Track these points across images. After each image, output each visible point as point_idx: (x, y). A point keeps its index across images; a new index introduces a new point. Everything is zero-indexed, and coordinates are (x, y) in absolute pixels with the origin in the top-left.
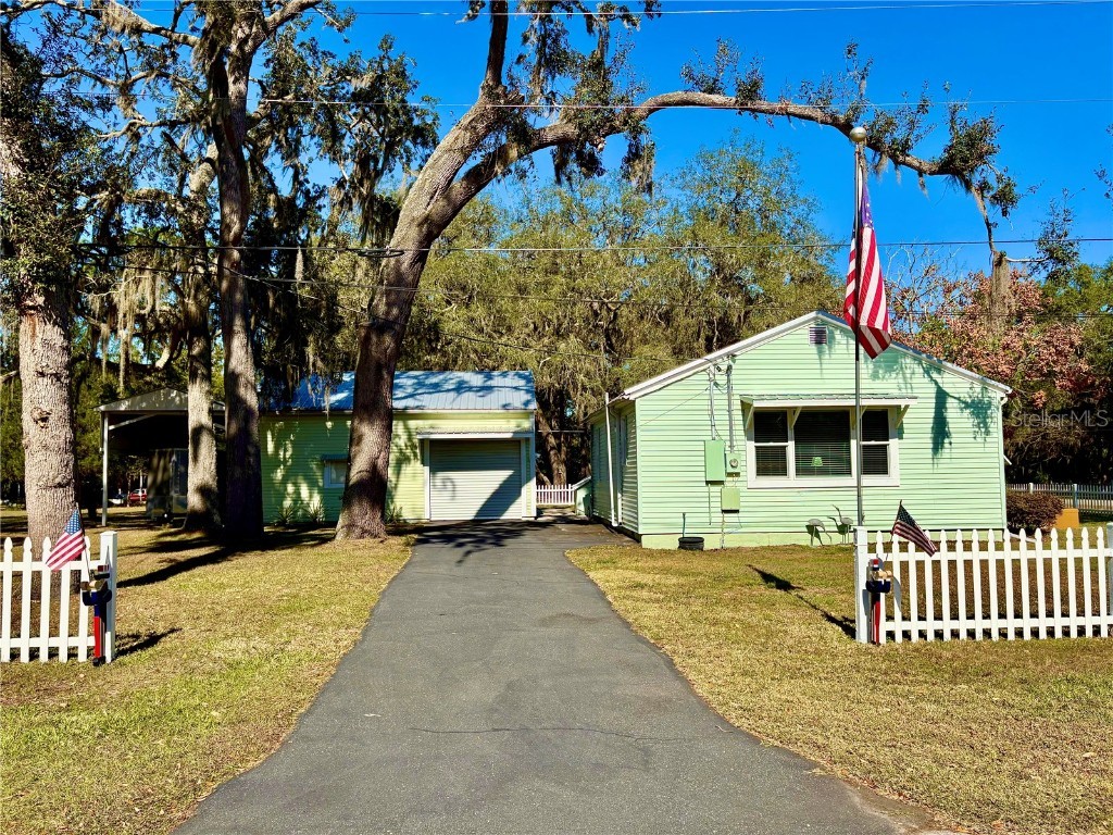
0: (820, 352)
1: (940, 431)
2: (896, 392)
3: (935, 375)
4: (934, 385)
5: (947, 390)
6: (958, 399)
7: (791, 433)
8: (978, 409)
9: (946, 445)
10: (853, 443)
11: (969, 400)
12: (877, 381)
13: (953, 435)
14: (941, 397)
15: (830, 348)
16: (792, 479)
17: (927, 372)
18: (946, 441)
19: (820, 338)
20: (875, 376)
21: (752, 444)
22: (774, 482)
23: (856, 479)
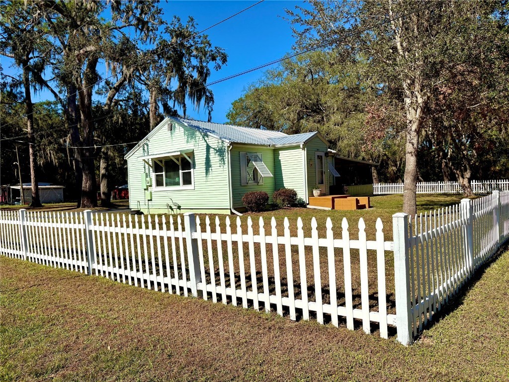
0: (171, 133)
1: (208, 164)
3: (206, 138)
4: (205, 143)
5: (210, 145)
6: (214, 148)
7: (164, 169)
8: (220, 152)
9: (210, 171)
10: (181, 171)
11: (217, 149)
12: (188, 144)
13: (213, 166)
14: (208, 148)
15: (174, 131)
16: (164, 188)
17: (203, 137)
18: (210, 168)
19: (171, 128)
20: (187, 142)
21: (154, 174)
22: (160, 188)
23: (182, 187)
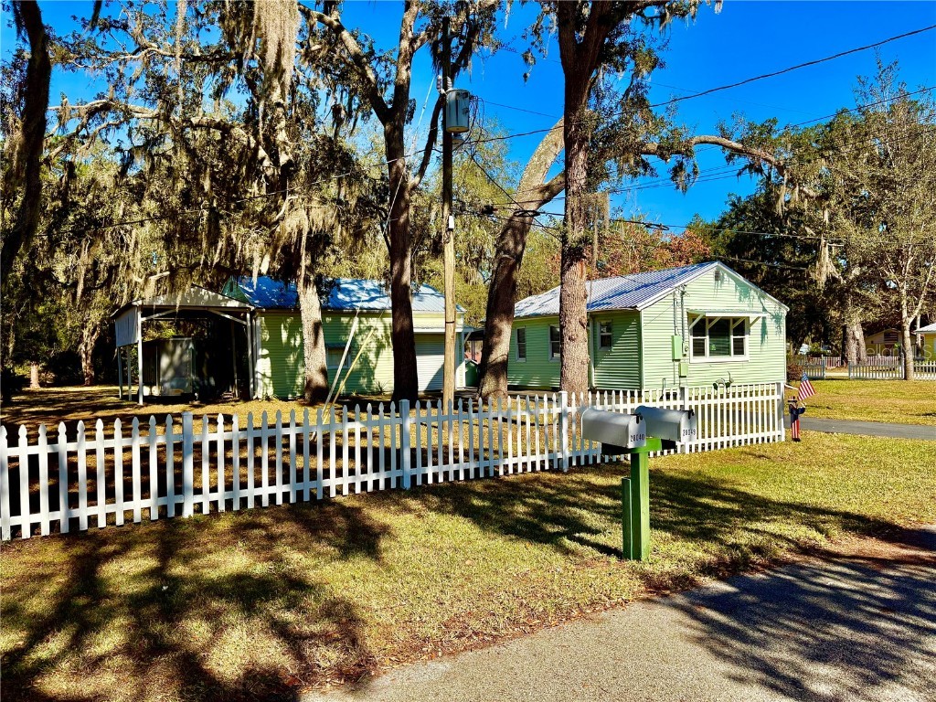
0: (717, 285)
1: (764, 332)
2: (748, 309)
3: (762, 300)
4: (762, 306)
5: (767, 309)
6: (771, 314)
7: (707, 333)
8: (777, 319)
9: (766, 339)
10: (732, 337)
11: (774, 315)
12: (741, 303)
13: (769, 333)
15: (722, 283)
16: (707, 358)
17: (759, 298)
18: (766, 336)
19: (717, 277)
20: (740, 300)
21: (692, 338)
22: (700, 359)
23: (733, 358)
